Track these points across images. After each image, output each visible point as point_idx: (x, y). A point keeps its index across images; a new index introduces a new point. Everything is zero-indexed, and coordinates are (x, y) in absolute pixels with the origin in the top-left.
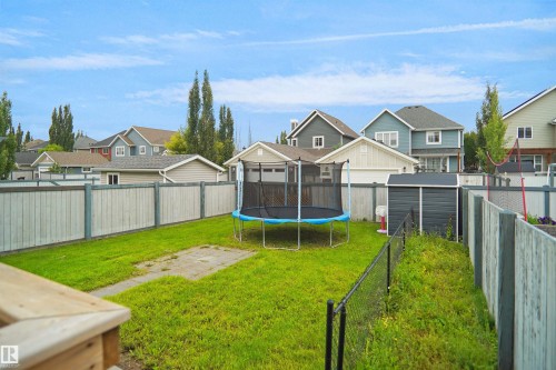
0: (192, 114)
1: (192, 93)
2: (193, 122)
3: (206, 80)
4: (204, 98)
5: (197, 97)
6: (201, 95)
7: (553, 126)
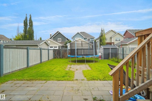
0: (25, 29)
1: (24, 21)
2: (25, 31)
3: (31, 17)
4: (29, 23)
5: (27, 23)
6: (28, 22)
7: (111, 38)
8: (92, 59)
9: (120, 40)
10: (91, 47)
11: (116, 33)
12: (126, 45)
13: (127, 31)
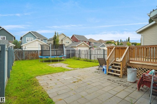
7: (62, 40)
8: (57, 59)
9: (69, 43)
10: (48, 48)
11: (66, 37)
12: (75, 47)
13: (73, 35)
